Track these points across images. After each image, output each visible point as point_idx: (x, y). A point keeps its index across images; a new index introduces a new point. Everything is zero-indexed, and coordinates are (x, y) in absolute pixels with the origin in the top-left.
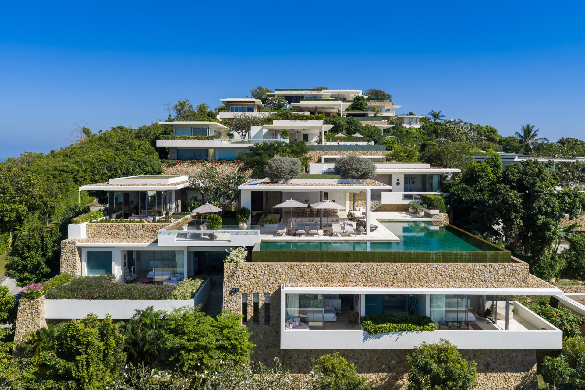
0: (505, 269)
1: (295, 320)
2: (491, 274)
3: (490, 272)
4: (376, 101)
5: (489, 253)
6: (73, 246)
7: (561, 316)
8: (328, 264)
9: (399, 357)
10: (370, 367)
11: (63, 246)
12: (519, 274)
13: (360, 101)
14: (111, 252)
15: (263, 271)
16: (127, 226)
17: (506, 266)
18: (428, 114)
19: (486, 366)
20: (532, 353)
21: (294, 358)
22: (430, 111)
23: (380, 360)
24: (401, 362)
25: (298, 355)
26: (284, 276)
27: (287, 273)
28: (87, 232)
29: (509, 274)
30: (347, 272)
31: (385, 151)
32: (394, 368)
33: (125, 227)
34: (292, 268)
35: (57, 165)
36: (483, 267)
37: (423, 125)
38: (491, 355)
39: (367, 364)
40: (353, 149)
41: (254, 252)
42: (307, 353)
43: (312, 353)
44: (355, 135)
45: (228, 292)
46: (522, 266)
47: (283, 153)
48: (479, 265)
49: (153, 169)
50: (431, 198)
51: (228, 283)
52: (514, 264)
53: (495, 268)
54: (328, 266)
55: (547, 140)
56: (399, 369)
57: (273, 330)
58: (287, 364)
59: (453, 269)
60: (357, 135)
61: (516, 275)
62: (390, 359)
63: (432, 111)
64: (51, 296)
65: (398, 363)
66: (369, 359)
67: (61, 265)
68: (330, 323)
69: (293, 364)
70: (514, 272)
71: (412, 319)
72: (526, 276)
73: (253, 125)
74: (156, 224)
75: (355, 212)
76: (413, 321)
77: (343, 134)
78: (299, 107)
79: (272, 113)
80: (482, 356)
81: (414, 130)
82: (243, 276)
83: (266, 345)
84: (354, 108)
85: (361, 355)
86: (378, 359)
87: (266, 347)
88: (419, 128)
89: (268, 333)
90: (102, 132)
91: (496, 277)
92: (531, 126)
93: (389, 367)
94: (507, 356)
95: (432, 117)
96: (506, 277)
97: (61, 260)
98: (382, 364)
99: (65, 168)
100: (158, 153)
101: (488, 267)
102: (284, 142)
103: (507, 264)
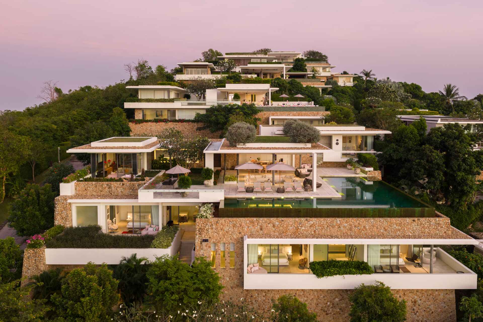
0: (430, 222)
1: (255, 265)
2: (418, 227)
3: (418, 225)
4: (314, 62)
5: (418, 210)
6: (65, 202)
7: (476, 261)
8: (283, 219)
9: (342, 295)
10: (318, 304)
11: (57, 202)
12: (442, 227)
13: (300, 63)
14: (97, 206)
15: (229, 225)
16: (109, 184)
17: (431, 221)
18: (361, 73)
19: (414, 303)
20: (452, 292)
21: (255, 297)
22: (362, 70)
23: (325, 298)
24: (343, 300)
25: (258, 294)
26: (246, 230)
27: (248, 227)
28: (76, 189)
29: (433, 227)
30: (298, 226)
31: (325, 112)
32: (337, 304)
33: (107, 185)
34: (252, 222)
35: (38, 125)
36: (412, 221)
37: (356, 84)
38: (418, 293)
39: (315, 301)
40: (296, 111)
41: (220, 209)
42: (265, 292)
43: (270, 292)
44: (297, 96)
45: (199, 242)
46: (445, 221)
47: (237, 115)
48: (408, 220)
49: (123, 128)
50: (366, 157)
51: (199, 235)
52: (437, 219)
53: (422, 222)
54: (283, 221)
55: (466, 98)
56: (342, 306)
57: (237, 274)
58: (248, 302)
59: (386, 223)
60: (299, 96)
61: (439, 228)
62: (334, 297)
63: (364, 70)
64: (50, 245)
65: (341, 300)
66: (316, 297)
67: (55, 218)
68: (283, 267)
69: (254, 302)
70: (437, 225)
71: (353, 264)
72: (447, 229)
73: (208, 88)
74: (134, 182)
75: (302, 170)
76: (353, 266)
77: (286, 94)
78: (247, 69)
79: (223, 75)
80: (410, 295)
81: (348, 89)
82: (212, 229)
83: (231, 286)
84: (294, 69)
85: (310, 294)
86: (324, 297)
87: (231, 287)
88: (352, 87)
89: (233, 276)
90: (72, 91)
91: (423, 229)
92: (452, 86)
93: (333, 304)
94: (431, 294)
95: (363, 76)
96: (431, 230)
97: (55, 214)
98: (328, 301)
99: (45, 128)
100: (126, 114)
101: (417, 222)
102: (236, 105)
103: (432, 219)
